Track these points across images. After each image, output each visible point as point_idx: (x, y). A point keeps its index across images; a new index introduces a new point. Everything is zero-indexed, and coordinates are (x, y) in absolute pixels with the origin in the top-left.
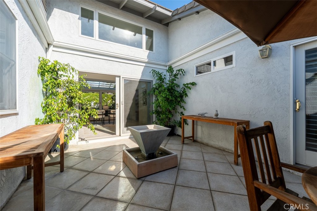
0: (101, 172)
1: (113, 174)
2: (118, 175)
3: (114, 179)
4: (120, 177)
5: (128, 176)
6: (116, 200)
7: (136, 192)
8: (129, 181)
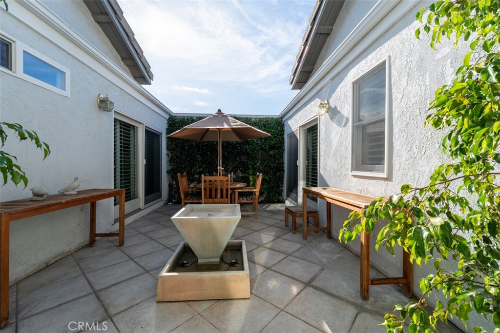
0: (291, 279)
1: (272, 272)
2: (265, 269)
3: (271, 265)
4: (264, 267)
5: (253, 264)
6: (271, 249)
7: (253, 250)
8: (254, 260)
